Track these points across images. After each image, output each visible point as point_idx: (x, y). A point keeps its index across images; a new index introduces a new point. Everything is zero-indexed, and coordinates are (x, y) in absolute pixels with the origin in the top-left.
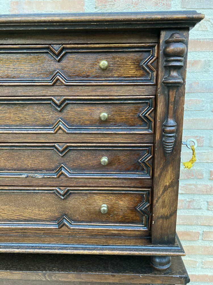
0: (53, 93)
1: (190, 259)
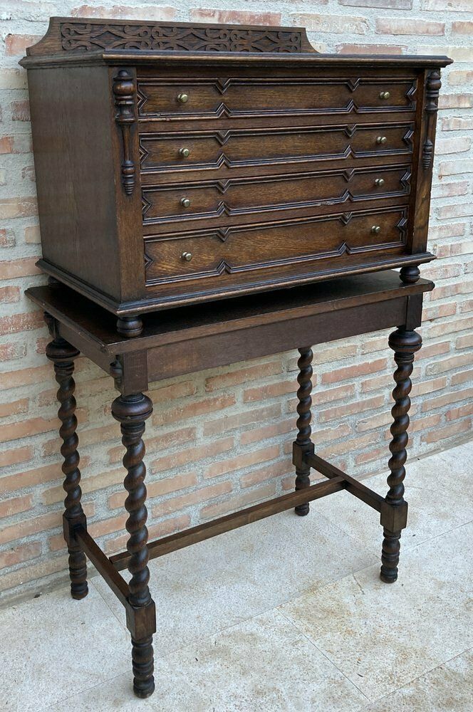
0: (348, 121)
1: (349, 344)
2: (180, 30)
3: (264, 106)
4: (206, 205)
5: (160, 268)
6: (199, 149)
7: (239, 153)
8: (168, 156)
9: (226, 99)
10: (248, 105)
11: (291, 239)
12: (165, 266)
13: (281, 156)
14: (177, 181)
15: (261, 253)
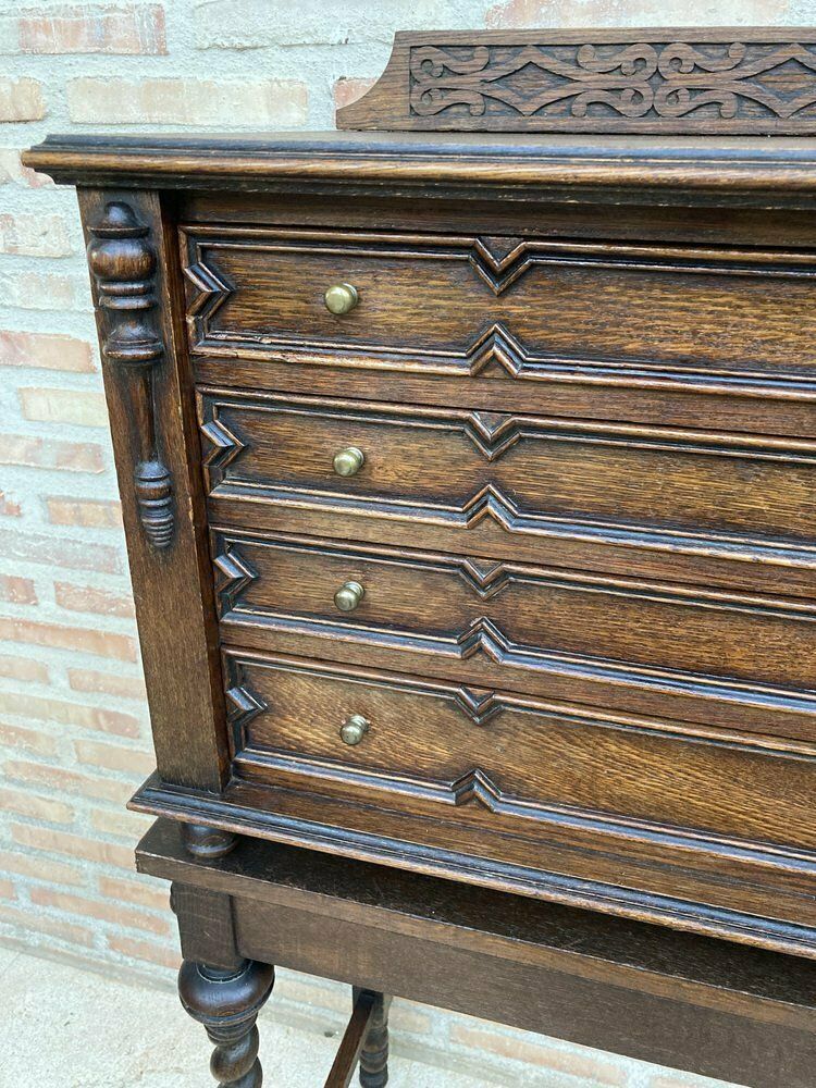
2: (753, 49)
3: (684, 349)
4: (426, 615)
5: (285, 731)
6: (407, 457)
7: (559, 491)
8: (305, 462)
9: (517, 310)
10: (609, 341)
11: (747, 787)
12: (298, 729)
13: (739, 530)
14: (328, 534)
15: (618, 791)
